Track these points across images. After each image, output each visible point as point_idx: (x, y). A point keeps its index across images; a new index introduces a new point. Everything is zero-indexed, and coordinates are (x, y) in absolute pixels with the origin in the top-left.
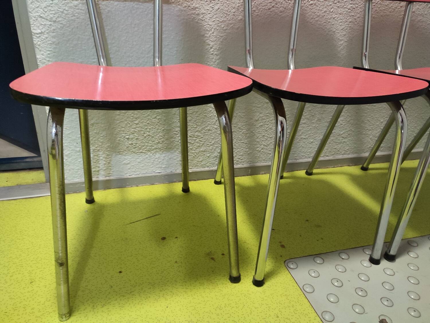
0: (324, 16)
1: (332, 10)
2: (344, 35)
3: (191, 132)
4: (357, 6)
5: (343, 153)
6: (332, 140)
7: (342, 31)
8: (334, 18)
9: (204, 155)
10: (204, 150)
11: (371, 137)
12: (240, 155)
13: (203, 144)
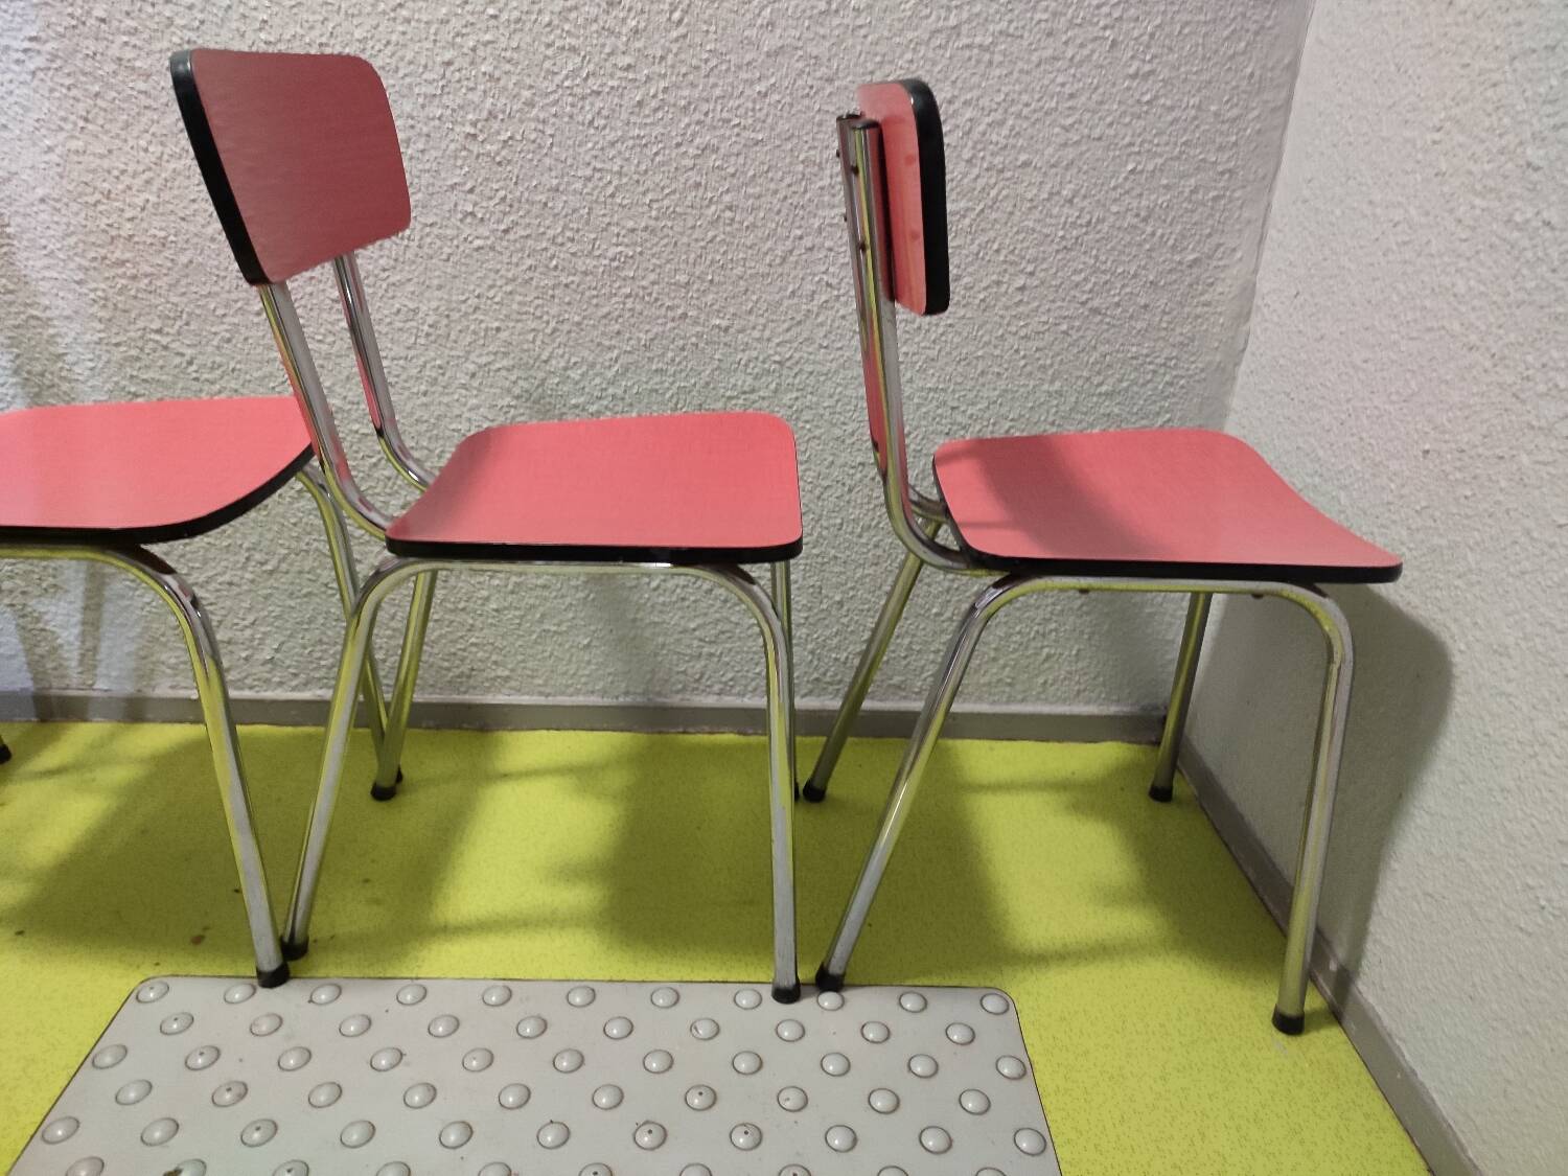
0: (532, 279)
1: (554, 262)
2: (618, 333)
4: (639, 249)
5: (716, 688)
6: (664, 645)
7: (604, 321)
8: (567, 286)
11: (810, 647)
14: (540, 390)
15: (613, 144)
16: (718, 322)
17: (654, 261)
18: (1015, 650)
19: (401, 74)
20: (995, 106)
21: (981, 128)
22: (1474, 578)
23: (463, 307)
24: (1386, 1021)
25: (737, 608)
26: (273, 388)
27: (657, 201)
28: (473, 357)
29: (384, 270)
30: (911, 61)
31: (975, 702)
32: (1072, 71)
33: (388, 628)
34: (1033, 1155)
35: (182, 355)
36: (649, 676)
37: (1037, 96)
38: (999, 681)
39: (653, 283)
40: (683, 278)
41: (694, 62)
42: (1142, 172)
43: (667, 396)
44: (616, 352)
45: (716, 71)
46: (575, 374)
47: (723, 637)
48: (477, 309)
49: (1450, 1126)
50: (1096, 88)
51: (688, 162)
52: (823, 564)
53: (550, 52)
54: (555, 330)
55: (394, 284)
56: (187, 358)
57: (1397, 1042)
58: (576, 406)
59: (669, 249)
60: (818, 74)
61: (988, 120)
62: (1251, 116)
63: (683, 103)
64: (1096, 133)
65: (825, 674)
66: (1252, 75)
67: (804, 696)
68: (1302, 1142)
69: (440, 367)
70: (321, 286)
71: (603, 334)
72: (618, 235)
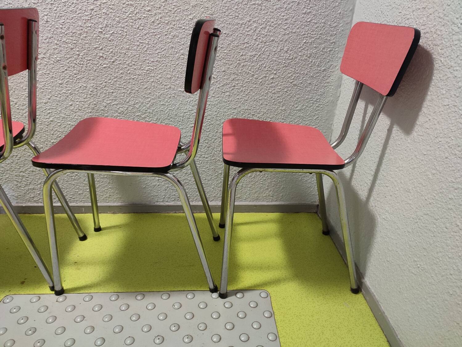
0: (122, 77)
1: (129, 72)
2: (150, 93)
3: (16, 172)
4: (155, 67)
6: (168, 187)
7: (145, 90)
8: (133, 79)
9: (34, 192)
10: (32, 188)
12: (71, 195)
13: (30, 183)
14: (127, 111)
15: (145, 35)
16: (180, 89)
17: (160, 71)
18: (273, 186)
19: (77, 13)
20: (263, 23)
21: (259, 30)
22: (401, 169)
23: (101, 86)
24: (377, 297)
25: (190, 176)
26: (42, 111)
27: (160, 52)
28: (105, 101)
29: (75, 74)
30: (237, 9)
31: (262, 202)
32: (286, 12)
33: (83, 184)
34: (273, 341)
35: (13, 102)
36: (164, 196)
37: (276, 20)
38: (269, 195)
39: (160, 78)
40: (169, 76)
41: (170, 9)
42: (308, 43)
43: (166, 112)
44: (149, 99)
45: (177, 12)
46: (137, 106)
47: (186, 184)
48: (105, 86)
49: (393, 329)
50: (293, 17)
51: (169, 40)
52: (215, 162)
53: (124, 6)
54: (130, 93)
55: (79, 79)
56: (15, 102)
57: (380, 303)
58: (138, 116)
59: (164, 67)
60: (208, 13)
61: (261, 27)
62: (340, 26)
63: (167, 22)
64: (294, 31)
65: (217, 195)
66: (340, 13)
67: (211, 201)
68: (351, 334)
69: (95, 104)
70: (56, 80)
71: (145, 93)
72: (148, 63)
